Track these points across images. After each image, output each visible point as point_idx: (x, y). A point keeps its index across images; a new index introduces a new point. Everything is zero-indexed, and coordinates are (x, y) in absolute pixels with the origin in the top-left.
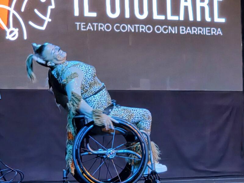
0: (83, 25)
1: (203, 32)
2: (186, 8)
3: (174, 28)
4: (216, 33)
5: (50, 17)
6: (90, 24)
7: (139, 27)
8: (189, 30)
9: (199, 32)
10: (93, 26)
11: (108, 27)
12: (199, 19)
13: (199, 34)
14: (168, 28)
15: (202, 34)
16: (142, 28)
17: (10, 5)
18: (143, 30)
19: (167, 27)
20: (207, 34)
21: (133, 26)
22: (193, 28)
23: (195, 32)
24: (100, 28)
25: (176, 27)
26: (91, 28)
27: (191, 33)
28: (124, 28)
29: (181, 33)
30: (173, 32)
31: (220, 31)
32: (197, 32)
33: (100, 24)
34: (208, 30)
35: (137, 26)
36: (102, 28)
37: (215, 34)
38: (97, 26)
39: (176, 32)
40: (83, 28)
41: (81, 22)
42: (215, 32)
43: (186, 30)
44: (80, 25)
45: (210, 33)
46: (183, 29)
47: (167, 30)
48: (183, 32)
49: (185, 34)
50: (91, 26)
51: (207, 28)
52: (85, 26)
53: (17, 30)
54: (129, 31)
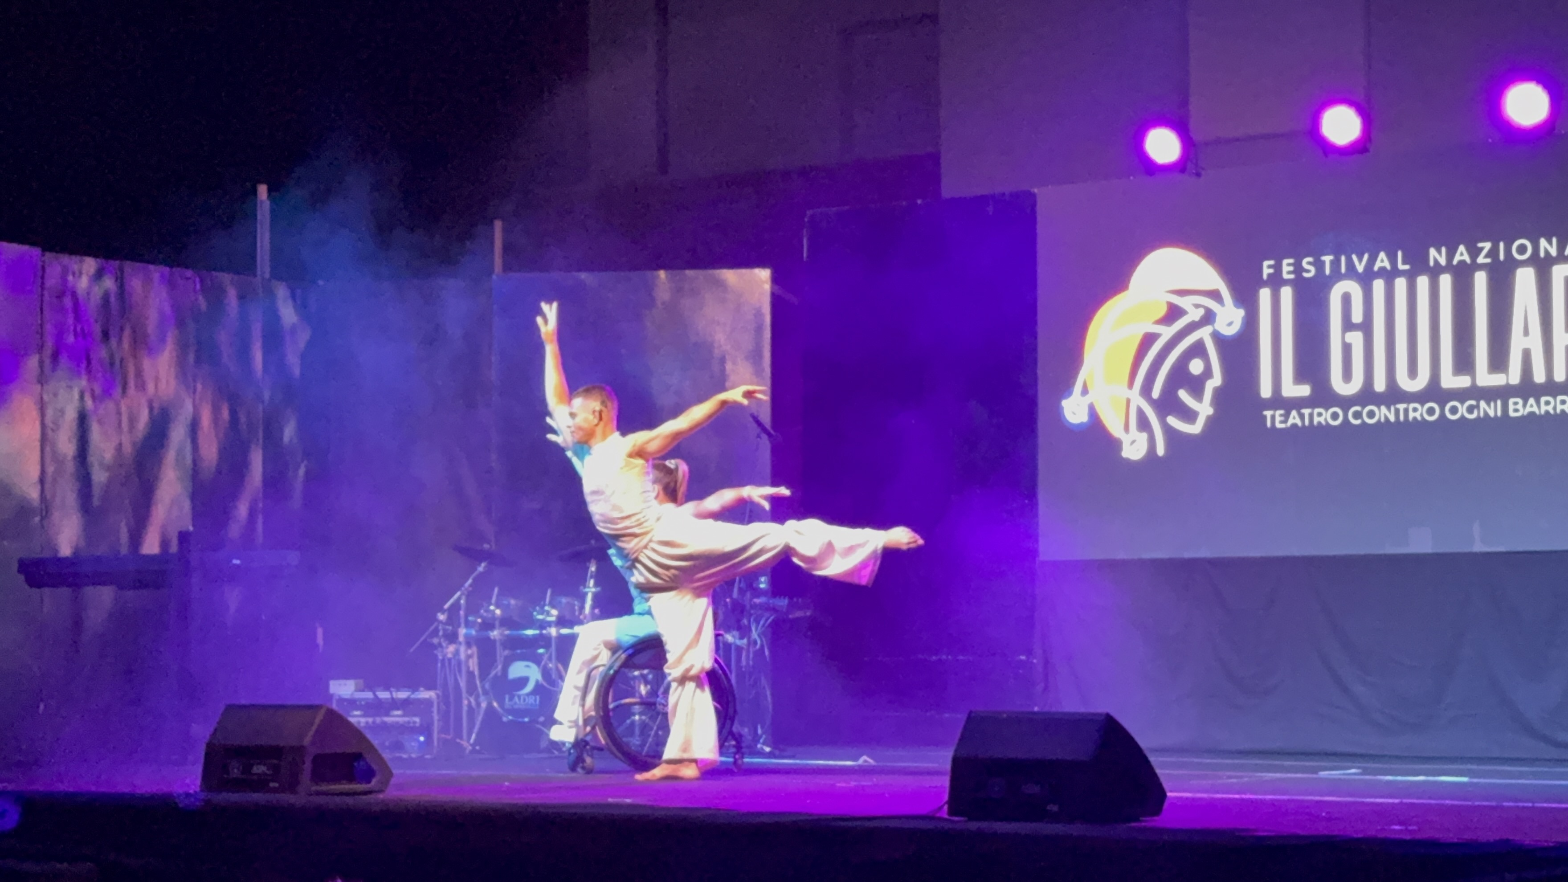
0: (1281, 415)
2: (1527, 355)
5: (1212, 404)
6: (1294, 413)
7: (1406, 411)
8: (1532, 406)
9: (1559, 407)
10: (1302, 416)
11: (1335, 416)
12: (1560, 376)
13: (1558, 411)
14: (1478, 407)
16: (1415, 410)
17: (1131, 386)
18: (1417, 415)
19: (1473, 402)
21: (1392, 408)
22: (1543, 399)
23: (1550, 408)
24: (1316, 419)
25: (1499, 403)
26: (1298, 421)
27: (1537, 412)
28: (1371, 414)
29: (1512, 414)
30: (1491, 413)
32: (1555, 408)
33: (1317, 411)
35: (1401, 407)
36: (1322, 419)
38: (1311, 416)
39: (1499, 413)
40: (1281, 422)
41: (1275, 410)
43: (1524, 406)
44: (1273, 417)
47: (1476, 412)
48: (1516, 410)
49: (1523, 417)
50: (1297, 416)
52: (1282, 418)
53: (1145, 436)
54: (1383, 420)
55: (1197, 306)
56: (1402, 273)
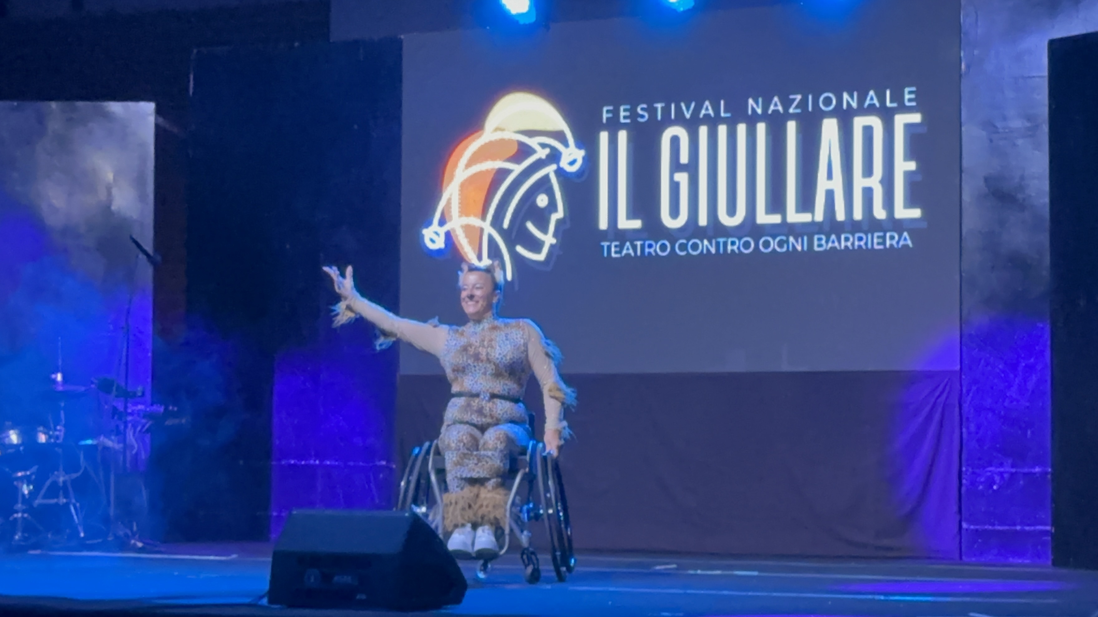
0: (616, 246)
1: (866, 244)
2: (830, 195)
3: (800, 240)
4: (898, 243)
5: (555, 235)
6: (628, 244)
8: (833, 242)
9: (857, 243)
10: (634, 248)
11: (663, 248)
12: (858, 215)
13: (856, 247)
14: (787, 242)
15: (864, 247)
16: (733, 243)
17: (483, 217)
18: (735, 248)
19: (784, 238)
20: (876, 247)
21: (714, 242)
22: (843, 237)
23: (849, 244)
24: (647, 250)
25: (805, 238)
26: (631, 251)
27: (838, 248)
28: (695, 247)
29: (816, 248)
30: (799, 248)
31: (908, 237)
32: (853, 244)
33: (646, 242)
34: (878, 237)
35: (721, 240)
36: (652, 250)
37: (895, 246)
39: (805, 248)
40: (616, 252)
41: (611, 241)
42: (894, 243)
43: (827, 242)
45: (884, 243)
46: (820, 239)
47: (785, 246)
48: (820, 246)
49: (825, 252)
50: (630, 247)
51: (876, 235)
52: (618, 249)
54: (705, 251)
55: (543, 146)
56: (724, 121)
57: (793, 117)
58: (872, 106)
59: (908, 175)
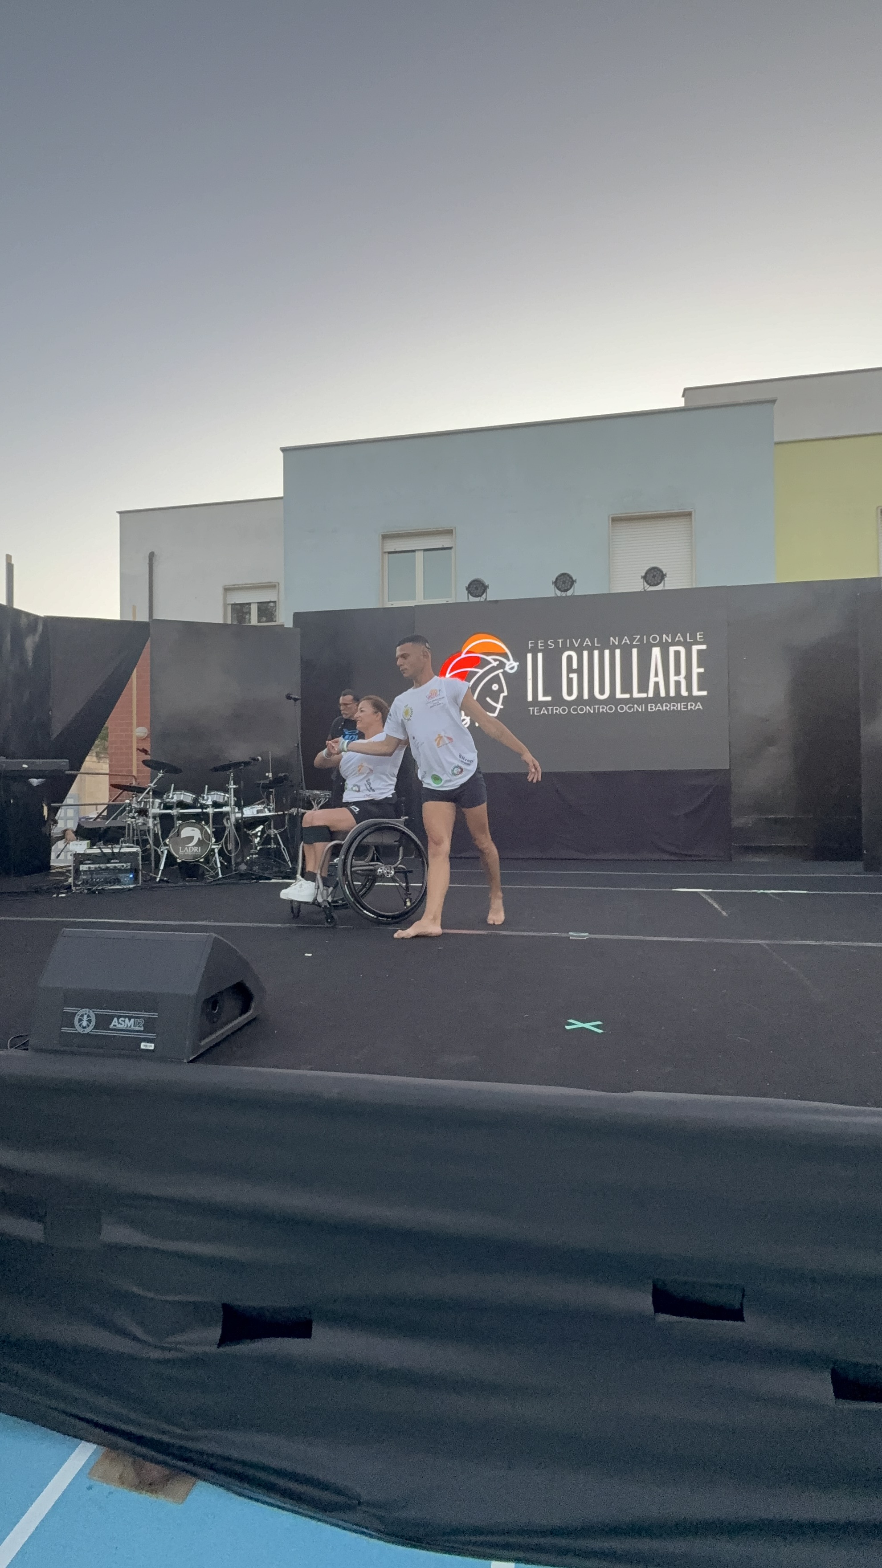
7: (599, 708)
8: (659, 707)
9: (672, 708)
10: (548, 710)
11: (564, 710)
12: (672, 693)
14: (633, 707)
15: (676, 709)
16: (603, 708)
20: (683, 710)
21: (592, 707)
22: (664, 704)
23: (667, 708)
25: (643, 705)
27: (662, 710)
28: (582, 710)
29: (649, 710)
30: (640, 710)
31: (700, 705)
33: (555, 708)
34: (683, 705)
35: (596, 706)
36: (557, 712)
37: (694, 709)
38: (552, 710)
39: (644, 710)
41: (535, 707)
42: (692, 707)
43: (655, 707)
45: (687, 708)
46: (651, 706)
48: (652, 709)
49: (655, 712)
50: (545, 710)
52: (538, 711)
54: (587, 712)
56: (597, 648)
57: (635, 646)
58: (679, 641)
59: (699, 674)
